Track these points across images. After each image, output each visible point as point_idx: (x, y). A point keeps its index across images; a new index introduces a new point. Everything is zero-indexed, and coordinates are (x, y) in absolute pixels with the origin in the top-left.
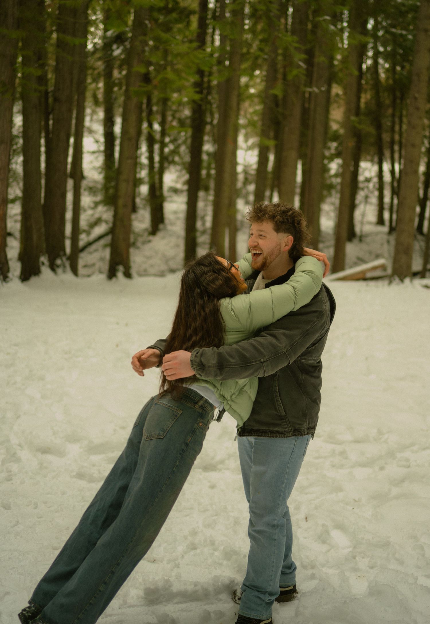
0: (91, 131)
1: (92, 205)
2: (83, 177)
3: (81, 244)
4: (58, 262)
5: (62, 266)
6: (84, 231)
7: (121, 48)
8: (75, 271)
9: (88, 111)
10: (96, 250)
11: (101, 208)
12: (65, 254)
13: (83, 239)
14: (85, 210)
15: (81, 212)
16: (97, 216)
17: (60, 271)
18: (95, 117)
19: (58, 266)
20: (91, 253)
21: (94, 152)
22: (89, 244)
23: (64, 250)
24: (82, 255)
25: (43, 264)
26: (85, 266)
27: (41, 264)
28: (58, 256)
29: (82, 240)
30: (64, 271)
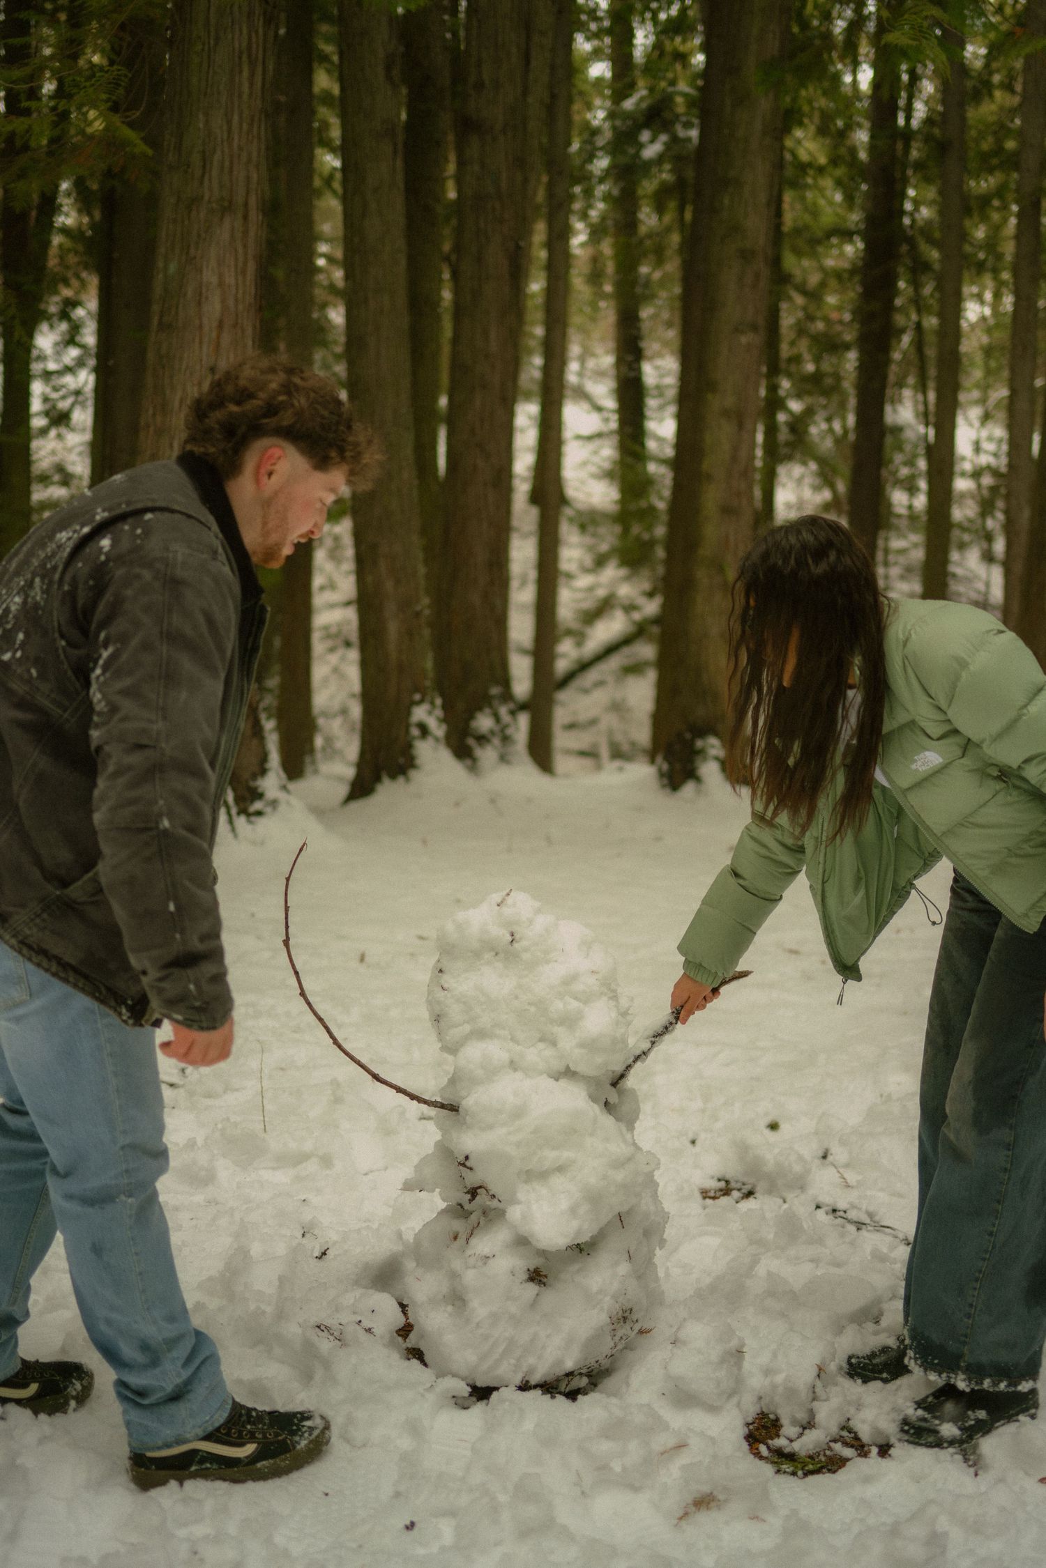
0: (581, 394)
1: (588, 561)
2: (563, 500)
3: (562, 666)
4: (484, 722)
5: (496, 741)
6: (569, 632)
7: (664, 138)
8: (541, 753)
9: (574, 349)
10: (600, 684)
11: (611, 572)
12: (507, 696)
13: (567, 653)
14: (569, 576)
15: (562, 581)
16: (601, 593)
17: (487, 755)
18: (591, 363)
19: (482, 739)
20: (586, 691)
21: (590, 438)
22: (584, 666)
23: (505, 681)
24: (562, 696)
25: (424, 730)
26: (571, 726)
27: (415, 732)
28: (481, 702)
29: (564, 655)
30: (504, 759)
